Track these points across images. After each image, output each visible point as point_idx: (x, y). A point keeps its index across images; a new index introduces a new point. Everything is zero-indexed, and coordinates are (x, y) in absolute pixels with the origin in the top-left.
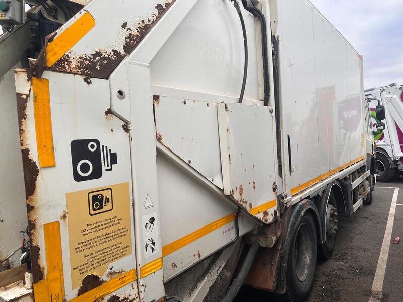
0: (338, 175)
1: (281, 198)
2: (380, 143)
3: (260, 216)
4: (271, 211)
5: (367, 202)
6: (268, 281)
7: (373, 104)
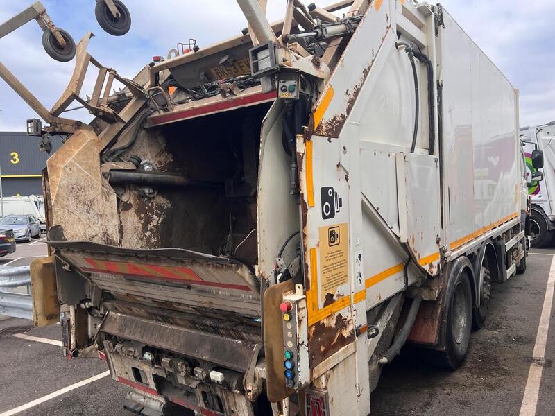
0: (491, 233)
1: (442, 251)
2: (535, 198)
3: (427, 267)
4: (435, 263)
5: (521, 270)
6: (431, 335)
7: (529, 149)
